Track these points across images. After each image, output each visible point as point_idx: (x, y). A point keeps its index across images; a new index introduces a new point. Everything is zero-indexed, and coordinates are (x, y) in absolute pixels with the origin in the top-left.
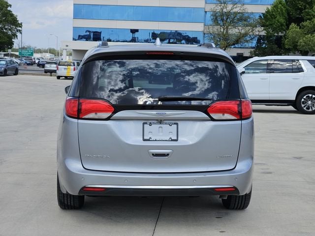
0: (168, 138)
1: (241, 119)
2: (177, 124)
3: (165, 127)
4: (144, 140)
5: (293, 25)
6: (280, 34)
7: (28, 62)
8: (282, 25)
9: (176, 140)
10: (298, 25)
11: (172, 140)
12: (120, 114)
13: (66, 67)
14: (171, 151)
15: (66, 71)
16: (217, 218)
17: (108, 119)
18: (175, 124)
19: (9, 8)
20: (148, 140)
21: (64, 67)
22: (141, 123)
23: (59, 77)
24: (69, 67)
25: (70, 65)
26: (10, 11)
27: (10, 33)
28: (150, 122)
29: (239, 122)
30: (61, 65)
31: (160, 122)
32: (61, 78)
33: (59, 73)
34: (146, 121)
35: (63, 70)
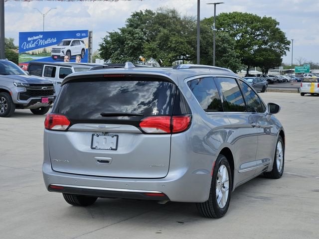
0: (109, 148)
1: (172, 133)
2: (118, 136)
3: (109, 138)
4: (92, 148)
7: (299, 79)
9: (116, 149)
11: (112, 149)
12: (74, 127)
13: (310, 84)
14: (110, 158)
15: (310, 88)
16: (179, 222)
17: (67, 130)
18: (115, 135)
19: (277, 26)
20: (94, 149)
21: (308, 83)
22: (91, 134)
23: (303, 94)
24: (313, 83)
25: (316, 82)
26: (278, 29)
27: (278, 50)
28: (98, 133)
29: (169, 135)
30: (304, 82)
31: (106, 133)
32: (305, 95)
33: (303, 90)
34: (94, 133)
35: (307, 86)
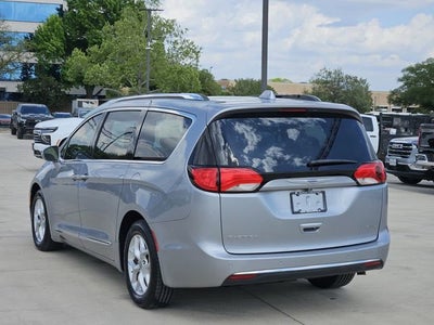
0: (317, 209)
2: (324, 193)
3: (312, 196)
4: (294, 213)
5: (76, 51)
6: (57, 63)
8: (58, 49)
9: (325, 211)
10: (84, 51)
11: (321, 211)
14: (321, 224)
17: (256, 191)
20: (298, 213)
22: (288, 193)
28: (297, 191)
31: (306, 190)
34: (293, 191)
